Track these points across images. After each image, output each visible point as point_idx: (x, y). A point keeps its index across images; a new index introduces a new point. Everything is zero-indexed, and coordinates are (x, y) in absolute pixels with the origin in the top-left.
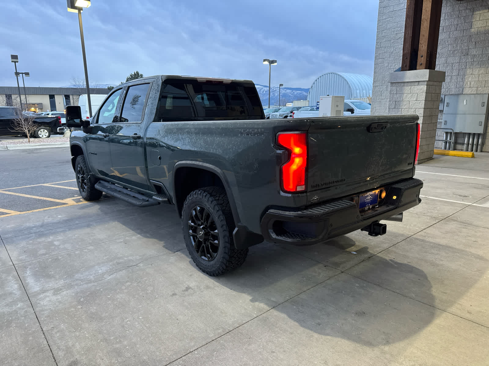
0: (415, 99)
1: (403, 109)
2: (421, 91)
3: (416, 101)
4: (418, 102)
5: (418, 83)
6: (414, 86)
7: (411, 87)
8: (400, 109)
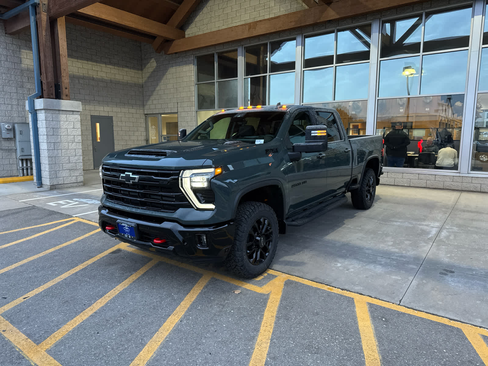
0: (72, 127)
1: (62, 136)
2: (77, 120)
3: (73, 129)
4: (75, 129)
5: (72, 112)
6: (70, 114)
7: (66, 116)
8: (60, 136)
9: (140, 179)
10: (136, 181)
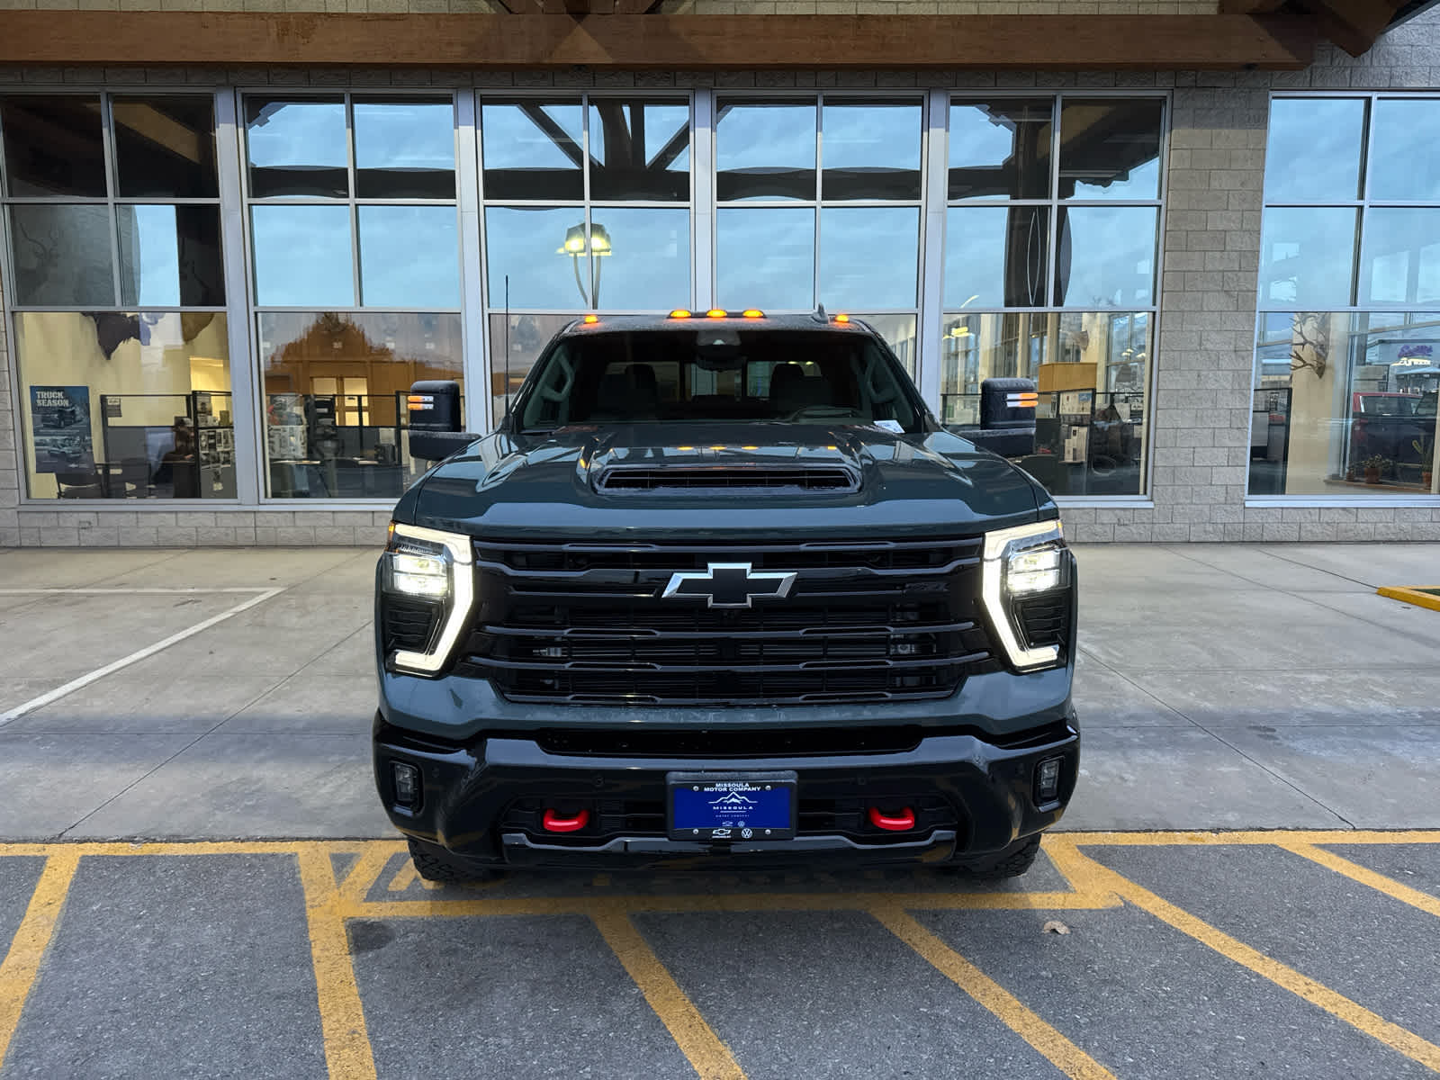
9: (798, 585)
10: (783, 592)
